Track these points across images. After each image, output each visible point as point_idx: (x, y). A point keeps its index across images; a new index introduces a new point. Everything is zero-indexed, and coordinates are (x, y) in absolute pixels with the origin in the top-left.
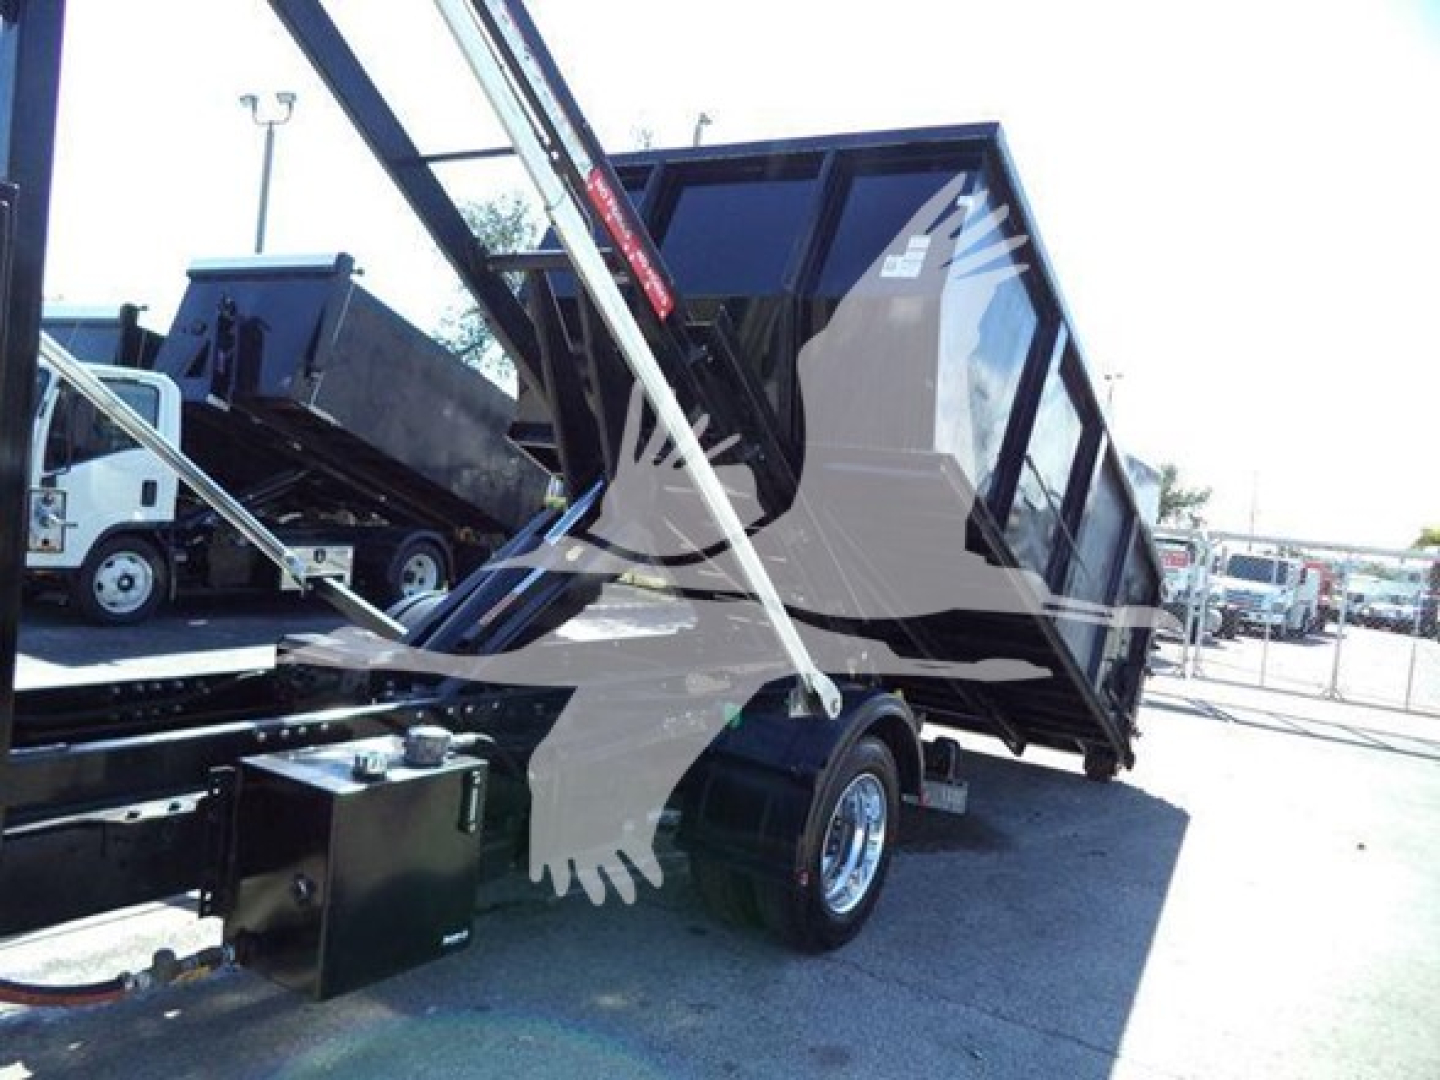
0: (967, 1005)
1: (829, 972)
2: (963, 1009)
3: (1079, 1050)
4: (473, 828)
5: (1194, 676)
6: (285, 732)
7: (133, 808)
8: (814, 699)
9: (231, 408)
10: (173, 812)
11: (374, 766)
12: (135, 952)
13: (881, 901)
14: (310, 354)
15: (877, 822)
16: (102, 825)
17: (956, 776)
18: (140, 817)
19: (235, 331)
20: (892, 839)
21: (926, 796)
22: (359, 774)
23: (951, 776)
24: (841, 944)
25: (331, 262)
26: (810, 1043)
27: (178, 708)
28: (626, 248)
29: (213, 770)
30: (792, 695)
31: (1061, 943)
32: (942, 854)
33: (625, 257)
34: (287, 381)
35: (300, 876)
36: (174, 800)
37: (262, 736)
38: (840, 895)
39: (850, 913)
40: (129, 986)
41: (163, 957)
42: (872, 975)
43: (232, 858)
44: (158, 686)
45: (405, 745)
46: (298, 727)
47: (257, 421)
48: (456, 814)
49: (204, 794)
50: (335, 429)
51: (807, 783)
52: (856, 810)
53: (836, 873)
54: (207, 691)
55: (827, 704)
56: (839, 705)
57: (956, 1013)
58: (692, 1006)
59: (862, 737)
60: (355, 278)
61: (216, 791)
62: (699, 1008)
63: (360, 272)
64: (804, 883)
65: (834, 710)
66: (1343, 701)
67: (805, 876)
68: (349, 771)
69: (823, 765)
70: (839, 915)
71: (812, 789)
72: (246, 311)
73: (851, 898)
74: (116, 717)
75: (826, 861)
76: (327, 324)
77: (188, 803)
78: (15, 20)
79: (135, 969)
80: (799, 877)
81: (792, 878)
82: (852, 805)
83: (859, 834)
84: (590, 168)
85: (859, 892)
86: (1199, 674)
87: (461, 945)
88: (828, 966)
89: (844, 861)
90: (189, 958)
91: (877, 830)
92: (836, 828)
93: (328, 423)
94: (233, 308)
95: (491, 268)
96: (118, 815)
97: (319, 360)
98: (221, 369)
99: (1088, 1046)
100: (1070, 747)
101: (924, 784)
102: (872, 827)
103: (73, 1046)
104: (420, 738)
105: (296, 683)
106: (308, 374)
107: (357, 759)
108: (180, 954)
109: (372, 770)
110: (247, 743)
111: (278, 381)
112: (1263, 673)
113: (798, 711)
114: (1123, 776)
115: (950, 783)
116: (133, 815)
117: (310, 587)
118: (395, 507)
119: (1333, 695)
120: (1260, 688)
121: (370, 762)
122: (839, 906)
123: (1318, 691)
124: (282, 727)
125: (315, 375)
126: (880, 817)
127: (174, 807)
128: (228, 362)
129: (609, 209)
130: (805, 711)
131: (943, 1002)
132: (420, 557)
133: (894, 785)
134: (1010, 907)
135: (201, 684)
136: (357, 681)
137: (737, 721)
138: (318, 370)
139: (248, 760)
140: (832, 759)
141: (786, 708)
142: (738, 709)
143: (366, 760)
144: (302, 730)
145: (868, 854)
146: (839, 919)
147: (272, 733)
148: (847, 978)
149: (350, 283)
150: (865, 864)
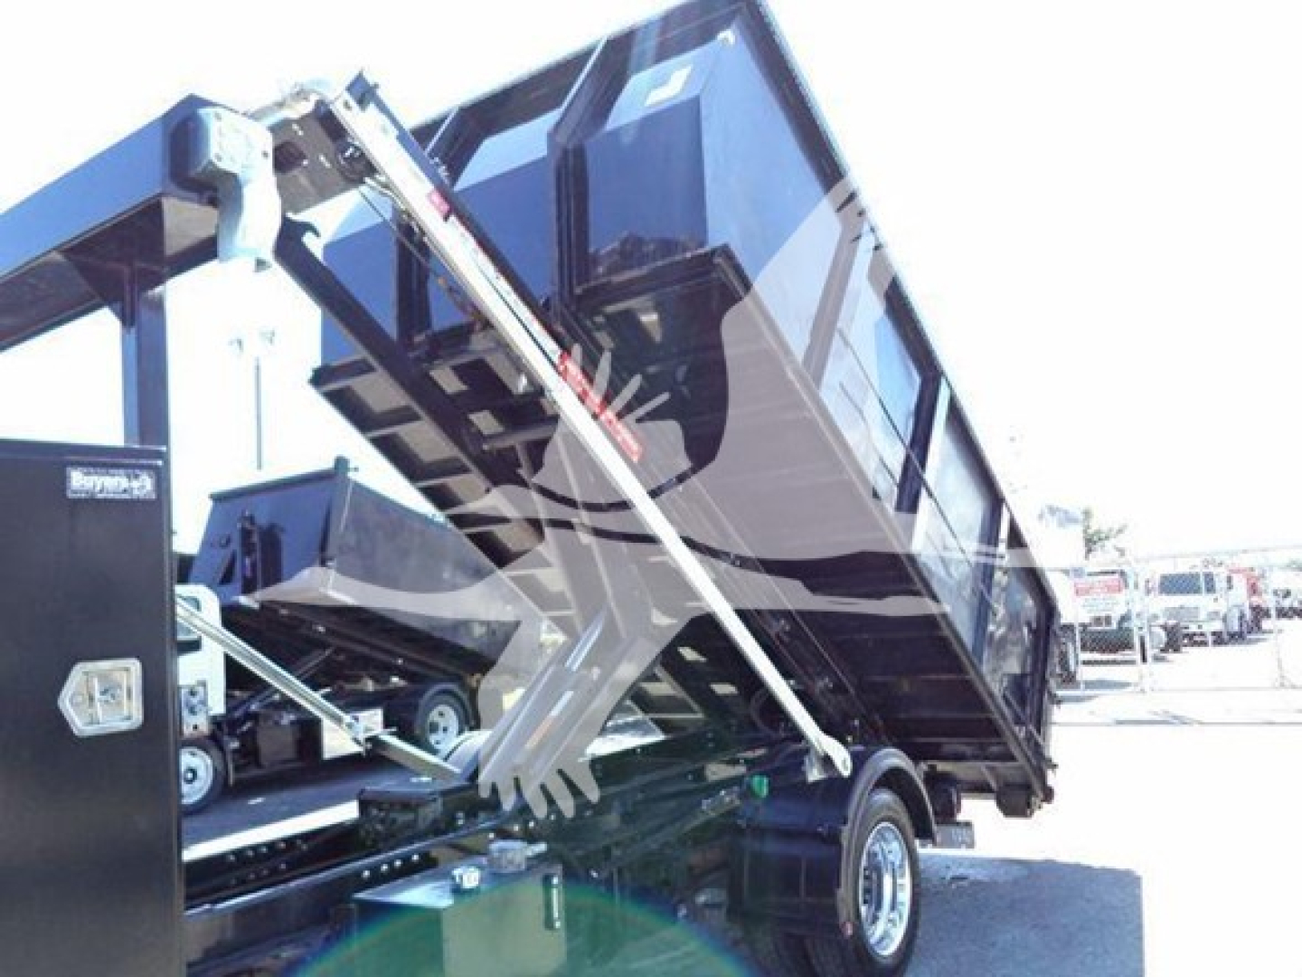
4: (558, 924)
5: (1153, 690)
6: (384, 867)
7: (273, 952)
8: (827, 761)
9: (261, 605)
11: (469, 881)
13: (919, 941)
14: (323, 547)
15: (901, 866)
19: (255, 539)
21: (939, 838)
22: (456, 892)
25: (330, 466)
27: (283, 866)
28: (597, 411)
30: (807, 761)
31: (1090, 949)
37: (366, 873)
38: (882, 939)
39: (899, 949)
44: (264, 850)
45: (488, 860)
46: (394, 861)
47: (284, 612)
48: (542, 915)
49: (328, 932)
50: (353, 608)
51: (833, 839)
52: (880, 857)
53: (875, 919)
54: (305, 847)
55: (838, 763)
56: (849, 764)
59: (872, 790)
60: (351, 475)
61: (337, 927)
63: (356, 469)
64: (849, 931)
65: (846, 768)
66: (1293, 687)
67: (849, 925)
68: (448, 890)
69: (845, 823)
70: (886, 957)
71: (839, 845)
72: (263, 520)
73: (892, 940)
74: (233, 882)
75: (863, 909)
76: (333, 518)
78: (132, 324)
80: (844, 927)
81: (837, 929)
82: (875, 855)
83: (887, 880)
84: (559, 352)
85: (899, 933)
86: (1157, 687)
89: (879, 906)
91: (903, 876)
92: (867, 878)
93: (345, 604)
94: (251, 519)
97: (331, 550)
98: (248, 573)
101: (935, 827)
102: (898, 874)
104: (501, 851)
105: (379, 827)
106: (323, 564)
107: (454, 877)
109: (468, 885)
110: (356, 881)
113: (814, 774)
115: (957, 824)
117: (369, 746)
118: (413, 668)
119: (1283, 683)
120: (1214, 689)
121: (465, 878)
122: (884, 949)
123: (1268, 683)
124: (380, 863)
125: (329, 564)
126: (902, 860)
128: (254, 566)
129: (579, 383)
130: (821, 773)
132: (441, 708)
133: (910, 831)
134: (1035, 926)
135: (299, 842)
136: (431, 816)
137: (765, 791)
138: (331, 559)
139: (361, 895)
140: (851, 815)
141: (804, 774)
142: (765, 781)
143: (461, 878)
144: (399, 863)
145: (900, 897)
146: (888, 960)
147: (375, 869)
149: (349, 480)
150: (899, 906)
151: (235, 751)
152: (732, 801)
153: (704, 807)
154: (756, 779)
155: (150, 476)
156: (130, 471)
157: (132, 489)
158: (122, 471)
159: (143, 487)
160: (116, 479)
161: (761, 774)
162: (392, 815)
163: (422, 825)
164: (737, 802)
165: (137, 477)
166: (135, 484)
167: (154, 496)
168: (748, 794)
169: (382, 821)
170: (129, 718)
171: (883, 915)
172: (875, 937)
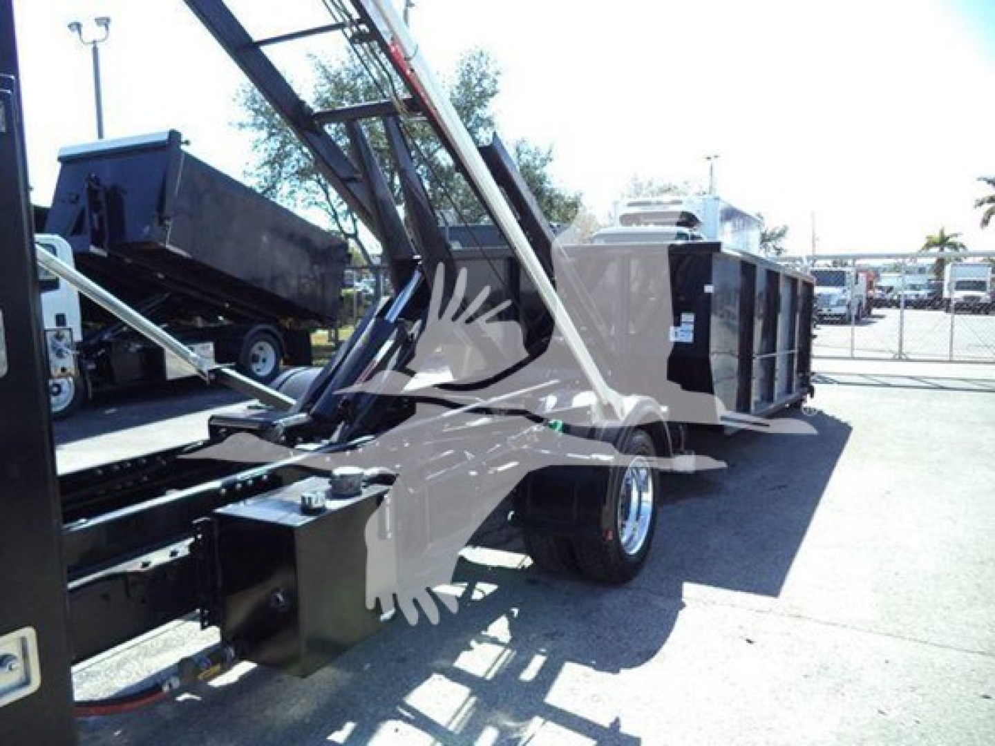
1: (632, 597)
6: (239, 486)
7: (144, 558)
9: (109, 254)
10: (174, 558)
11: (316, 502)
13: (652, 545)
14: (161, 208)
16: (124, 575)
17: (686, 448)
18: (151, 565)
19: (101, 197)
20: (656, 498)
22: (306, 509)
23: (682, 448)
24: (636, 575)
25: (165, 137)
26: (637, 650)
27: (145, 479)
29: (195, 522)
32: (680, 502)
34: (147, 229)
35: (276, 590)
36: (172, 548)
37: (224, 491)
38: (631, 538)
39: (639, 552)
40: (165, 689)
41: (185, 662)
43: (220, 583)
44: (129, 465)
45: (330, 483)
46: (246, 481)
47: (128, 261)
49: (191, 540)
50: (187, 259)
53: (623, 526)
54: (164, 463)
58: (546, 635)
59: (634, 431)
60: (184, 147)
61: (199, 536)
62: (551, 636)
63: (187, 143)
64: (610, 537)
66: (908, 360)
67: (610, 533)
68: (297, 508)
70: (633, 555)
72: (107, 180)
73: (636, 543)
74: (102, 492)
75: (620, 520)
76: (169, 185)
77: (182, 548)
80: (607, 533)
81: (602, 536)
83: (635, 496)
84: (391, 35)
85: (641, 537)
87: (392, 619)
88: (630, 593)
89: (626, 517)
91: (647, 491)
93: (180, 257)
94: (97, 180)
95: (316, 122)
96: (134, 565)
97: (168, 210)
98: (96, 224)
103: (117, 733)
104: (342, 476)
106: (161, 222)
107: (303, 499)
109: (315, 505)
110: (214, 499)
111: (141, 230)
112: (852, 349)
116: (145, 565)
117: (213, 377)
119: (900, 357)
120: (853, 358)
121: (313, 499)
122: (631, 549)
123: (890, 356)
124: (235, 482)
125: (167, 222)
127: (174, 553)
128: (101, 220)
132: (262, 344)
134: (736, 534)
135: (159, 458)
138: (168, 218)
139: (220, 510)
143: (310, 498)
144: (250, 482)
145: (643, 509)
146: (634, 557)
147: (230, 487)
148: (645, 600)
149: (181, 151)
150: (642, 517)
151: (91, 371)
167: (4, 128)
171: (630, 523)
172: (624, 539)
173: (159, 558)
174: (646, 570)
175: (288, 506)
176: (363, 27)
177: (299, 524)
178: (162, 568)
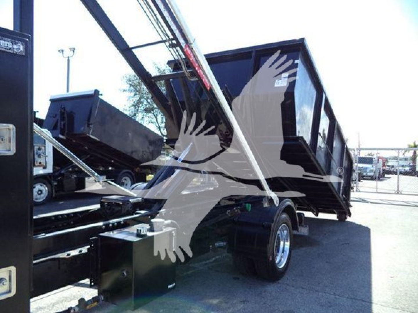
0: (325, 293)
1: (280, 287)
2: (324, 294)
3: (364, 303)
5: (357, 191)
6: (111, 225)
7: (68, 253)
8: (271, 200)
9: (67, 138)
10: (81, 253)
12: (63, 302)
14: (89, 120)
15: (287, 239)
16: (59, 259)
17: (304, 224)
18: (71, 255)
19: (65, 115)
20: (291, 245)
21: (299, 230)
22: (138, 235)
23: (303, 224)
24: (281, 277)
25: (93, 92)
27: (72, 223)
28: (197, 68)
29: (91, 238)
30: (264, 200)
31: (346, 271)
32: (302, 248)
33: (197, 72)
34: (82, 129)
35: (124, 270)
36: (80, 249)
37: (104, 227)
38: (279, 262)
39: (284, 266)
40: (72, 311)
41: (81, 301)
42: (293, 287)
43: (99, 266)
44: (66, 216)
45: (150, 225)
46: (114, 223)
47: (74, 141)
49: (89, 247)
50: (98, 141)
51: (269, 227)
52: (281, 237)
53: (277, 255)
54: (80, 216)
55: (275, 201)
56: (278, 202)
57: (323, 296)
58: (241, 301)
59: (282, 213)
60: (100, 97)
61: (92, 245)
62: (244, 302)
63: (101, 95)
64: (271, 259)
66: (401, 194)
67: (271, 257)
68: (135, 235)
69: (272, 222)
70: (280, 269)
71: (270, 230)
72: (68, 109)
73: (282, 263)
74: (53, 226)
76: (93, 112)
77: (85, 250)
79: (73, 306)
80: (269, 257)
81: (267, 258)
83: (282, 243)
84: (185, 44)
85: (284, 261)
86: (358, 190)
87: (173, 288)
88: (279, 285)
89: (278, 251)
90: (90, 300)
91: (287, 242)
93: (95, 140)
94: (64, 109)
95: (153, 80)
96: (64, 255)
97: (91, 122)
98: (62, 127)
99: (366, 302)
100: (332, 212)
101: (299, 227)
102: (285, 240)
104: (155, 222)
106: (88, 126)
107: (138, 230)
108: (87, 299)
109: (142, 233)
110: (100, 229)
111: (80, 128)
112: (377, 188)
113: (266, 205)
114: (349, 219)
115: (303, 226)
116: (68, 255)
118: (117, 164)
119: (398, 192)
120: (377, 193)
121: (142, 231)
122: (280, 266)
123: (394, 192)
124: (109, 224)
125: (91, 126)
127: (81, 251)
128: (64, 125)
129: (191, 57)
130: (268, 204)
131: (317, 292)
132: (126, 178)
133: (291, 227)
134: (327, 262)
135: (78, 214)
136: (127, 209)
137: (250, 209)
138: (91, 124)
139: (101, 234)
140: (275, 220)
141: (263, 204)
142: (250, 205)
143: (140, 230)
144: (116, 224)
145: (285, 249)
146: (280, 270)
147: (107, 225)
148: (286, 288)
149: (99, 98)
150: (285, 252)
152: (237, 212)
153: (227, 213)
154: (247, 205)
155: (23, 45)
156: (13, 40)
157: (14, 49)
158: (9, 40)
159: (19, 49)
160: (6, 43)
161: (249, 203)
162: (113, 207)
163: (123, 212)
164: (239, 212)
165: (16, 44)
166: (15, 47)
167: (24, 54)
168: (244, 209)
169: (109, 209)
170: (9, 150)
171: (280, 254)
172: (277, 261)
173: (74, 253)
174: (286, 276)
175: (131, 234)
176: (174, 42)
177: (135, 240)
178: (75, 257)
